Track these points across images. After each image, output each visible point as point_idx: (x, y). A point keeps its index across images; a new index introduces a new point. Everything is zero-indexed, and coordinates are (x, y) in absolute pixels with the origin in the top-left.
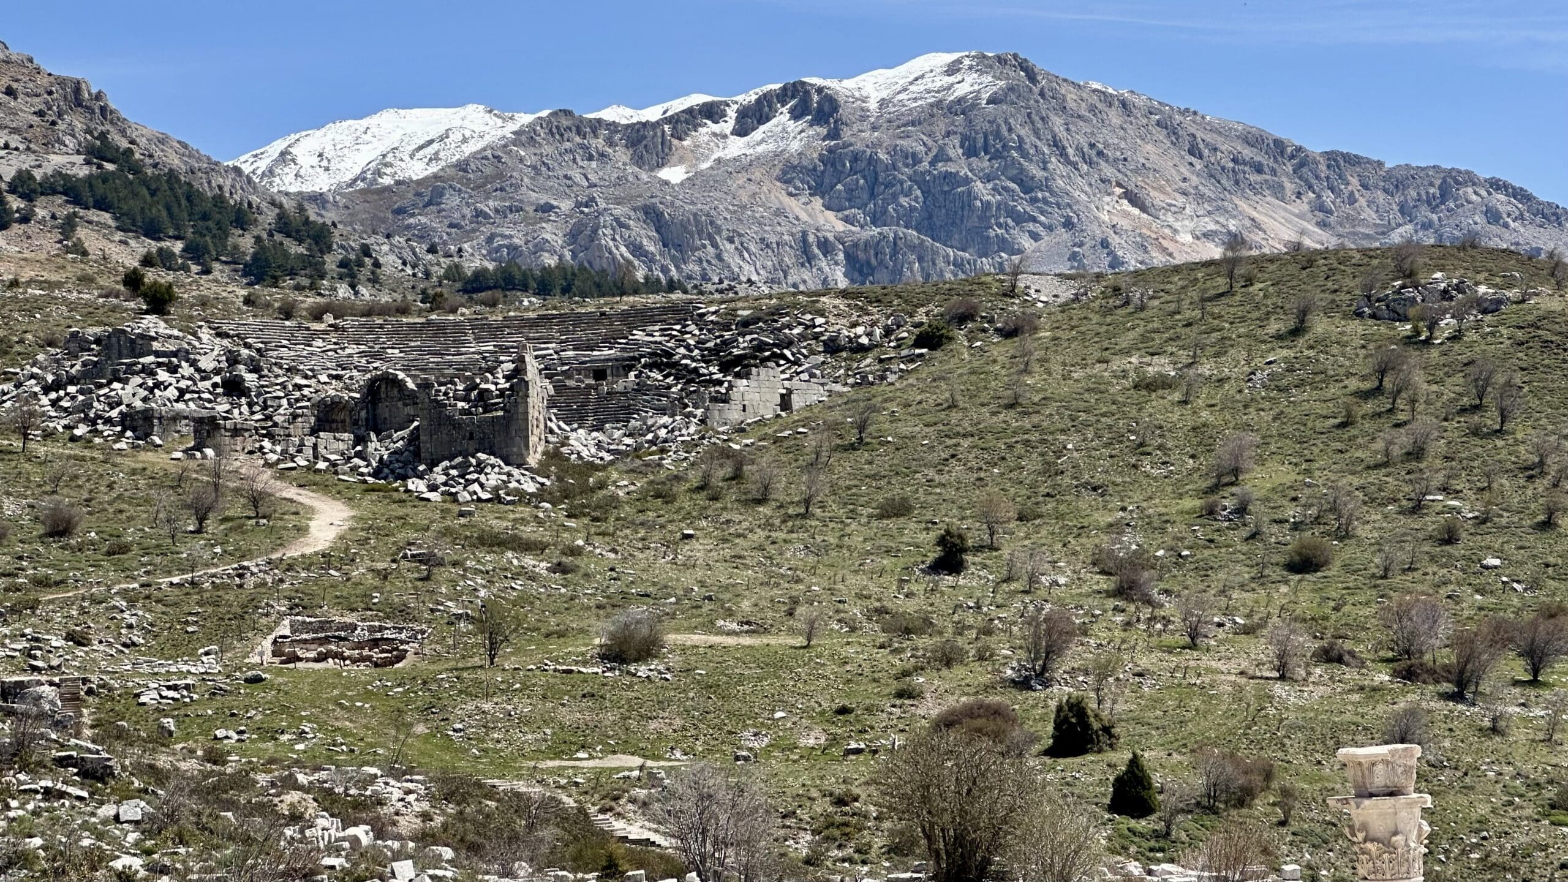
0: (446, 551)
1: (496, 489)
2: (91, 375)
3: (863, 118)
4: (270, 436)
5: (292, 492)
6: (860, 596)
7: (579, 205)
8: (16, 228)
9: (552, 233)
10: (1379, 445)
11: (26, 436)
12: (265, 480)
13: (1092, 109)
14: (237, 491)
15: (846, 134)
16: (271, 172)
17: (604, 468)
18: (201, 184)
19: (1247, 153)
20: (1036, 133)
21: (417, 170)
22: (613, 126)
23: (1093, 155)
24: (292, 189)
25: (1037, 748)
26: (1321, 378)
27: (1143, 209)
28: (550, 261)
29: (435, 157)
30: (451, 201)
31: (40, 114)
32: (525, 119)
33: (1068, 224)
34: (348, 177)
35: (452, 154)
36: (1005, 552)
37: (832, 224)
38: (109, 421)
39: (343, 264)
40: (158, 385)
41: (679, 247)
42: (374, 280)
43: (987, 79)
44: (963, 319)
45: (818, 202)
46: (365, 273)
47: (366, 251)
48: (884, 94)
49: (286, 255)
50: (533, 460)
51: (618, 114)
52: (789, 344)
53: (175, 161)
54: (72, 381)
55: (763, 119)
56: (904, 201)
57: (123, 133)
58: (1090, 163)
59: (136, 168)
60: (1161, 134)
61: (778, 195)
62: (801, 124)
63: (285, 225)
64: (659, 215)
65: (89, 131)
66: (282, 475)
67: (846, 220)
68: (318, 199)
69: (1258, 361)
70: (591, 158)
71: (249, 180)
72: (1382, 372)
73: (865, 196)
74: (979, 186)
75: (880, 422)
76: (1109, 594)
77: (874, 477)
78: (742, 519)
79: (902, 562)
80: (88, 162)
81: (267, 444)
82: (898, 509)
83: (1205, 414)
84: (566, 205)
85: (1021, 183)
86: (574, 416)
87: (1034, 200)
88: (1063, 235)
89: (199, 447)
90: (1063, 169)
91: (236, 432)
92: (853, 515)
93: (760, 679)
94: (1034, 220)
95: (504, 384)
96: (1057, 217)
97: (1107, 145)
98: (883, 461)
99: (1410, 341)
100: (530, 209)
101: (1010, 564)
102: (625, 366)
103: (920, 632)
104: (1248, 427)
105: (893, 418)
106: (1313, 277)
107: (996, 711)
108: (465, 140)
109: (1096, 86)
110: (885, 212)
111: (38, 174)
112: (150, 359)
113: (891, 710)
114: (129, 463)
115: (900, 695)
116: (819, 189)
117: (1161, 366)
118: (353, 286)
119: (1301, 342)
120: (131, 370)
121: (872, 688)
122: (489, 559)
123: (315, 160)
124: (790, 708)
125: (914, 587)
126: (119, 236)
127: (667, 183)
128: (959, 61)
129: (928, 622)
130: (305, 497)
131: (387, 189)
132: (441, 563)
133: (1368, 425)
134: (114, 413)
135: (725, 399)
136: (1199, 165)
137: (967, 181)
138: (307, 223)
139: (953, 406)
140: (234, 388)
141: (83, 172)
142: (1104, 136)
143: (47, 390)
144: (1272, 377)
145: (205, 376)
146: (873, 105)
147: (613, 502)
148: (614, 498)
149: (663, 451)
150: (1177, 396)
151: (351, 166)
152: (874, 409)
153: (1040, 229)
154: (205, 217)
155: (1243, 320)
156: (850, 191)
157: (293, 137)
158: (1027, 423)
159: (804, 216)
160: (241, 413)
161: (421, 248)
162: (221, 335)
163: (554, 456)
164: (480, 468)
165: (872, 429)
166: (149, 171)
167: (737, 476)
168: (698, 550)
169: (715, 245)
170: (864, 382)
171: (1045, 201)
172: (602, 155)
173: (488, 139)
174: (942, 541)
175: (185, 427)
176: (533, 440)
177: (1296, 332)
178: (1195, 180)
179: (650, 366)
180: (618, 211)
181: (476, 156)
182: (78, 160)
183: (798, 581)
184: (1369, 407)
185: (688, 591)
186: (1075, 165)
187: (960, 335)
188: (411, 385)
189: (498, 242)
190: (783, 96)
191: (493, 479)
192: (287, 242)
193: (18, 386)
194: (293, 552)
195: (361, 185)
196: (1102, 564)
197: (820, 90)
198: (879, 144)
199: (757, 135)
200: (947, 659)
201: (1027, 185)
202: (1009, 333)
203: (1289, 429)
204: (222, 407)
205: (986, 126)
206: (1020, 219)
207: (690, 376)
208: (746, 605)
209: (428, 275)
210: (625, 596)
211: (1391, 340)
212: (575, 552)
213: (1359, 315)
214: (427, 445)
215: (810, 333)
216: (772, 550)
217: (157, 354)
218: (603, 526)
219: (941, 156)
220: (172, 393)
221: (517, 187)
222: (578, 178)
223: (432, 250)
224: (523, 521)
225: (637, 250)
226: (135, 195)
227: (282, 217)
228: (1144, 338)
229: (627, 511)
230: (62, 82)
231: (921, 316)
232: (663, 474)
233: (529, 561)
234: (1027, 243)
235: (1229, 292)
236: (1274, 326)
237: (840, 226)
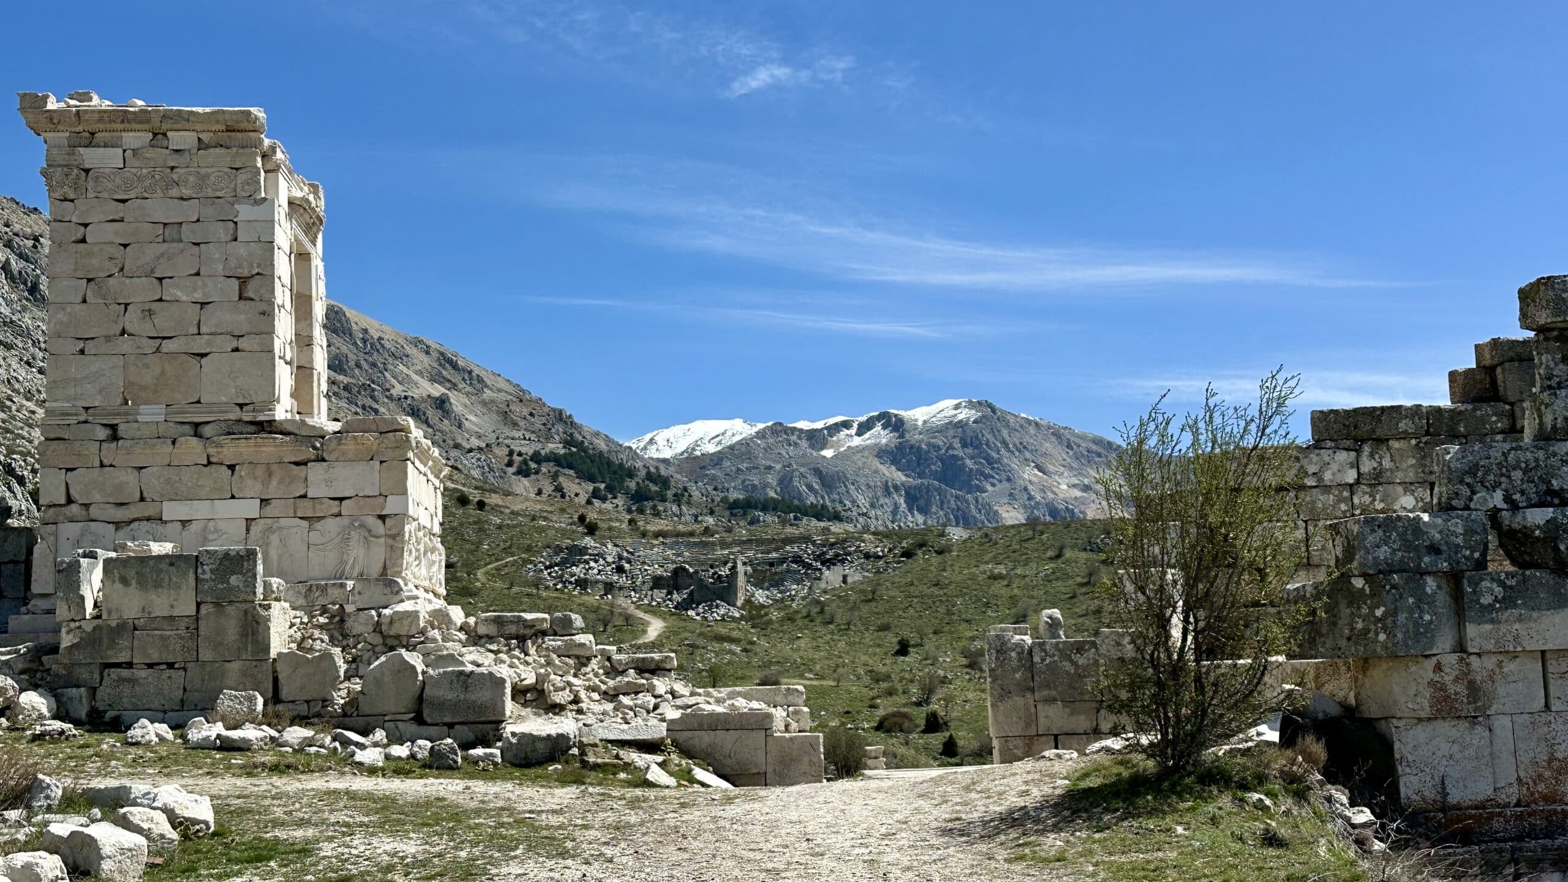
0: (701, 642)
1: (723, 616)
2: (563, 564)
3: (915, 429)
4: (634, 590)
5: (641, 615)
6: (864, 665)
7: (784, 466)
8: (533, 477)
9: (772, 479)
10: (1084, 607)
11: (538, 589)
12: (632, 609)
13: (1022, 426)
14: (620, 614)
15: (907, 436)
16: (645, 448)
17: (768, 607)
18: (613, 458)
19: (1094, 447)
20: (995, 437)
21: (711, 448)
22: (801, 430)
23: (1022, 448)
24: (655, 456)
25: (918, 730)
26: (1067, 576)
27: (1044, 473)
28: (772, 494)
29: (720, 443)
30: (727, 464)
31: (544, 424)
32: (761, 426)
33: (1009, 480)
34: (679, 451)
35: (728, 441)
36: (927, 648)
37: (900, 477)
38: (570, 583)
39: (675, 495)
40: (590, 568)
41: (829, 487)
42: (689, 503)
43: (974, 412)
44: (921, 545)
45: (893, 468)
46: (685, 499)
47: (685, 489)
48: (925, 418)
49: (650, 490)
50: (739, 603)
51: (804, 425)
52: (849, 554)
53: (603, 446)
54: (557, 565)
55: (869, 429)
56: (933, 467)
57: (580, 433)
58: (1020, 451)
59: (585, 450)
60: (1053, 439)
61: (876, 464)
62: (887, 431)
63: (649, 477)
64: (821, 472)
65: (565, 433)
66: (638, 607)
67: (906, 475)
68: (665, 461)
69: (1040, 569)
70: (790, 445)
71: (636, 453)
72: (1090, 575)
73: (915, 464)
74: (968, 462)
75: (881, 590)
76: (966, 666)
77: (877, 613)
78: (821, 630)
79: (884, 650)
80: (564, 447)
81: (633, 593)
82: (885, 628)
83: (1016, 591)
84: (778, 467)
85: (987, 460)
86: (759, 585)
87: (993, 469)
88: (1006, 485)
89: (606, 594)
90: (1007, 454)
91: (621, 588)
92: (867, 629)
93: (817, 699)
94: (993, 477)
95: (728, 572)
96: (1004, 476)
97: (1028, 443)
98: (881, 607)
99: (1104, 562)
100: (762, 468)
101: (927, 653)
102: (782, 561)
103: (884, 681)
104: (1032, 597)
105: (887, 589)
106: (1069, 532)
107: (904, 715)
108: (733, 435)
109: (1023, 415)
110: (924, 472)
111: (543, 452)
112: (587, 557)
113: (866, 712)
114: (578, 600)
115: (871, 707)
116: (895, 462)
117: (1001, 569)
118: (679, 506)
119: (1060, 561)
120: (579, 561)
121: (860, 704)
122: (717, 646)
123: (665, 443)
124: (826, 710)
125: (888, 662)
126: (577, 481)
127: (825, 457)
128: (960, 404)
129: (889, 677)
130: (647, 617)
131: (697, 457)
132: (698, 647)
133: (1082, 598)
134: (573, 579)
135: (819, 579)
136: (1071, 453)
137: (962, 459)
138: (659, 476)
139: (912, 584)
140: (620, 570)
141: (562, 452)
142: (1026, 439)
143: (547, 568)
144: (1046, 575)
145: (609, 564)
146: (920, 423)
147: (770, 622)
148: (771, 620)
149: (793, 600)
150: (1005, 583)
151: (680, 447)
152: (878, 584)
153: (996, 482)
154: (615, 473)
155: (1037, 550)
156: (908, 462)
157: (655, 433)
158: (941, 592)
159: (887, 473)
160: (623, 581)
161: (710, 488)
162: (616, 545)
163: (748, 601)
164: (717, 607)
165: (878, 593)
166: (591, 452)
167: (822, 612)
168: (802, 643)
169: (846, 486)
170: (878, 572)
171: (998, 468)
172: (796, 444)
173: (744, 435)
174: (900, 642)
175: (601, 586)
176: (739, 595)
177: (1058, 556)
178: (1069, 460)
179: (792, 562)
180: (802, 470)
181: (740, 443)
182: (561, 446)
183: (841, 657)
184: (1083, 590)
185: (795, 661)
186: (1012, 452)
187: (920, 553)
188: (691, 570)
189: (747, 482)
190: (879, 418)
191: (722, 611)
192: (651, 485)
193: (535, 566)
194: (640, 641)
195: (686, 455)
196: (965, 653)
197: (896, 416)
198: (921, 441)
199: (867, 435)
200: (890, 693)
201: (990, 461)
202: (939, 553)
203: (1049, 598)
204: (615, 578)
205: (972, 434)
206: (987, 477)
207: (808, 566)
208: (818, 667)
209: (713, 501)
210: (770, 662)
211: (1097, 561)
212: (753, 643)
213: (1085, 550)
214: (696, 596)
215: (858, 549)
216: (832, 644)
217: (590, 555)
218: (765, 632)
219: (951, 447)
220: (595, 571)
221: (757, 458)
222: (785, 454)
223: (715, 489)
224: (733, 629)
225: (810, 488)
226: (584, 463)
227: (649, 473)
228: (995, 557)
229: (774, 626)
230: (554, 410)
231: (904, 544)
232: (792, 610)
233: (733, 647)
234: (989, 488)
235: (1033, 538)
236: (1050, 553)
237: (904, 478)
